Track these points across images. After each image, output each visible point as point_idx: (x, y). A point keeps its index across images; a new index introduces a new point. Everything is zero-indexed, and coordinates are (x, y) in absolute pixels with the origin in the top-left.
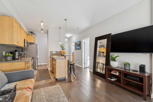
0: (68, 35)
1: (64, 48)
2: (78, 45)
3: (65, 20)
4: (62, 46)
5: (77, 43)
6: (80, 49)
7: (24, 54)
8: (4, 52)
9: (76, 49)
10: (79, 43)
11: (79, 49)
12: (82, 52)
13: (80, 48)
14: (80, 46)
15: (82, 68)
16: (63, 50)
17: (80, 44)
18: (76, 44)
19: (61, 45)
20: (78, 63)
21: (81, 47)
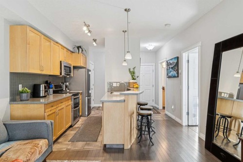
0: (150, 46)
1: (136, 75)
2: (172, 68)
3: (126, 10)
4: (132, 70)
5: (171, 62)
6: (178, 77)
7: (66, 87)
8: (20, 86)
9: (169, 77)
10: (176, 61)
11: (174, 77)
12: (181, 83)
13: (178, 73)
14: (178, 70)
15: (181, 125)
16: (134, 79)
17: (177, 64)
18: (168, 64)
19: (129, 69)
20: (173, 111)
21: (180, 71)
